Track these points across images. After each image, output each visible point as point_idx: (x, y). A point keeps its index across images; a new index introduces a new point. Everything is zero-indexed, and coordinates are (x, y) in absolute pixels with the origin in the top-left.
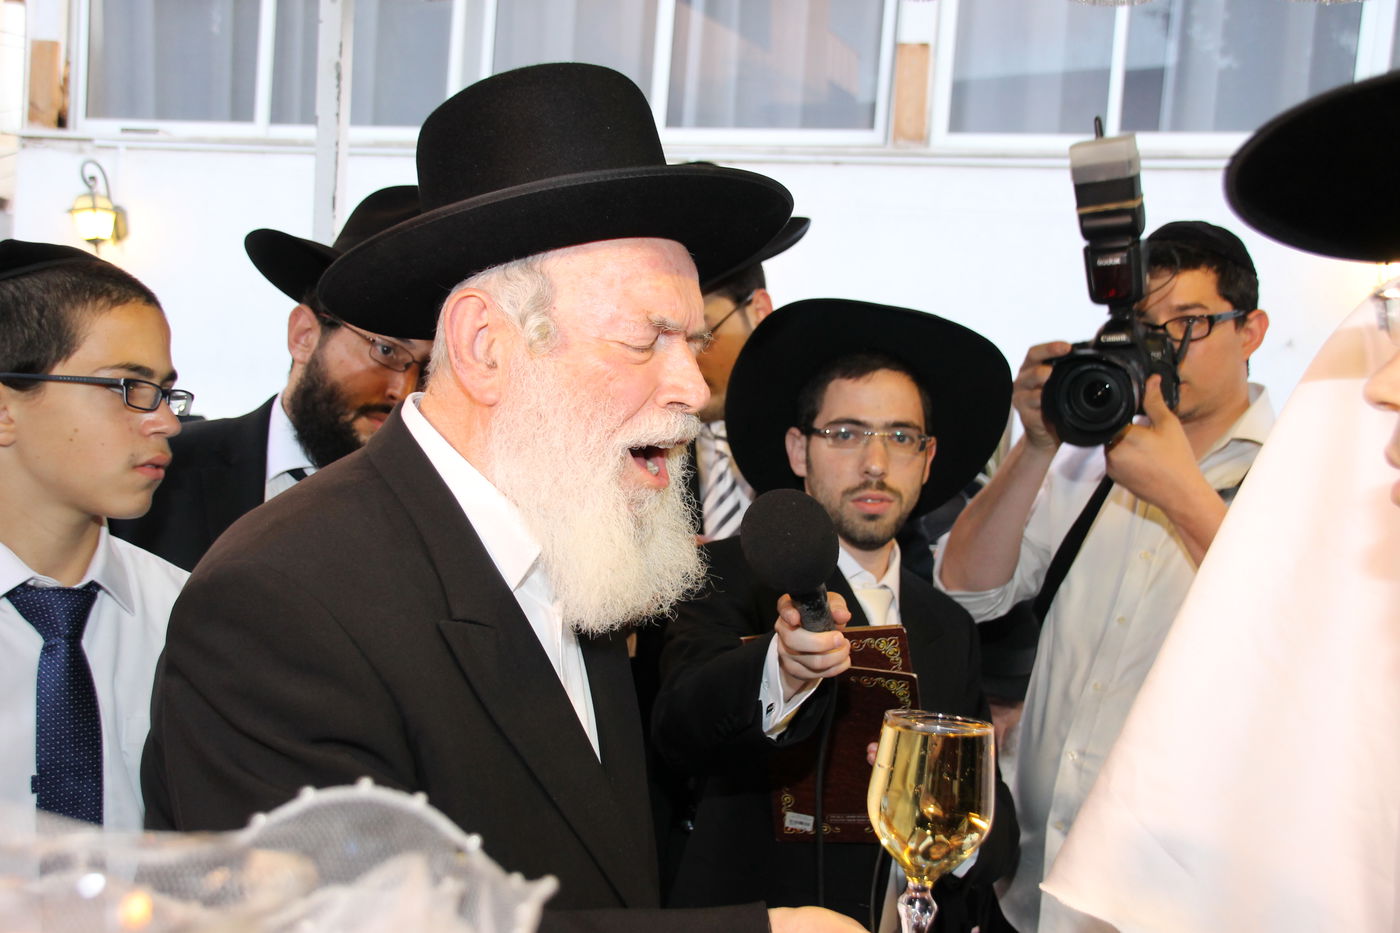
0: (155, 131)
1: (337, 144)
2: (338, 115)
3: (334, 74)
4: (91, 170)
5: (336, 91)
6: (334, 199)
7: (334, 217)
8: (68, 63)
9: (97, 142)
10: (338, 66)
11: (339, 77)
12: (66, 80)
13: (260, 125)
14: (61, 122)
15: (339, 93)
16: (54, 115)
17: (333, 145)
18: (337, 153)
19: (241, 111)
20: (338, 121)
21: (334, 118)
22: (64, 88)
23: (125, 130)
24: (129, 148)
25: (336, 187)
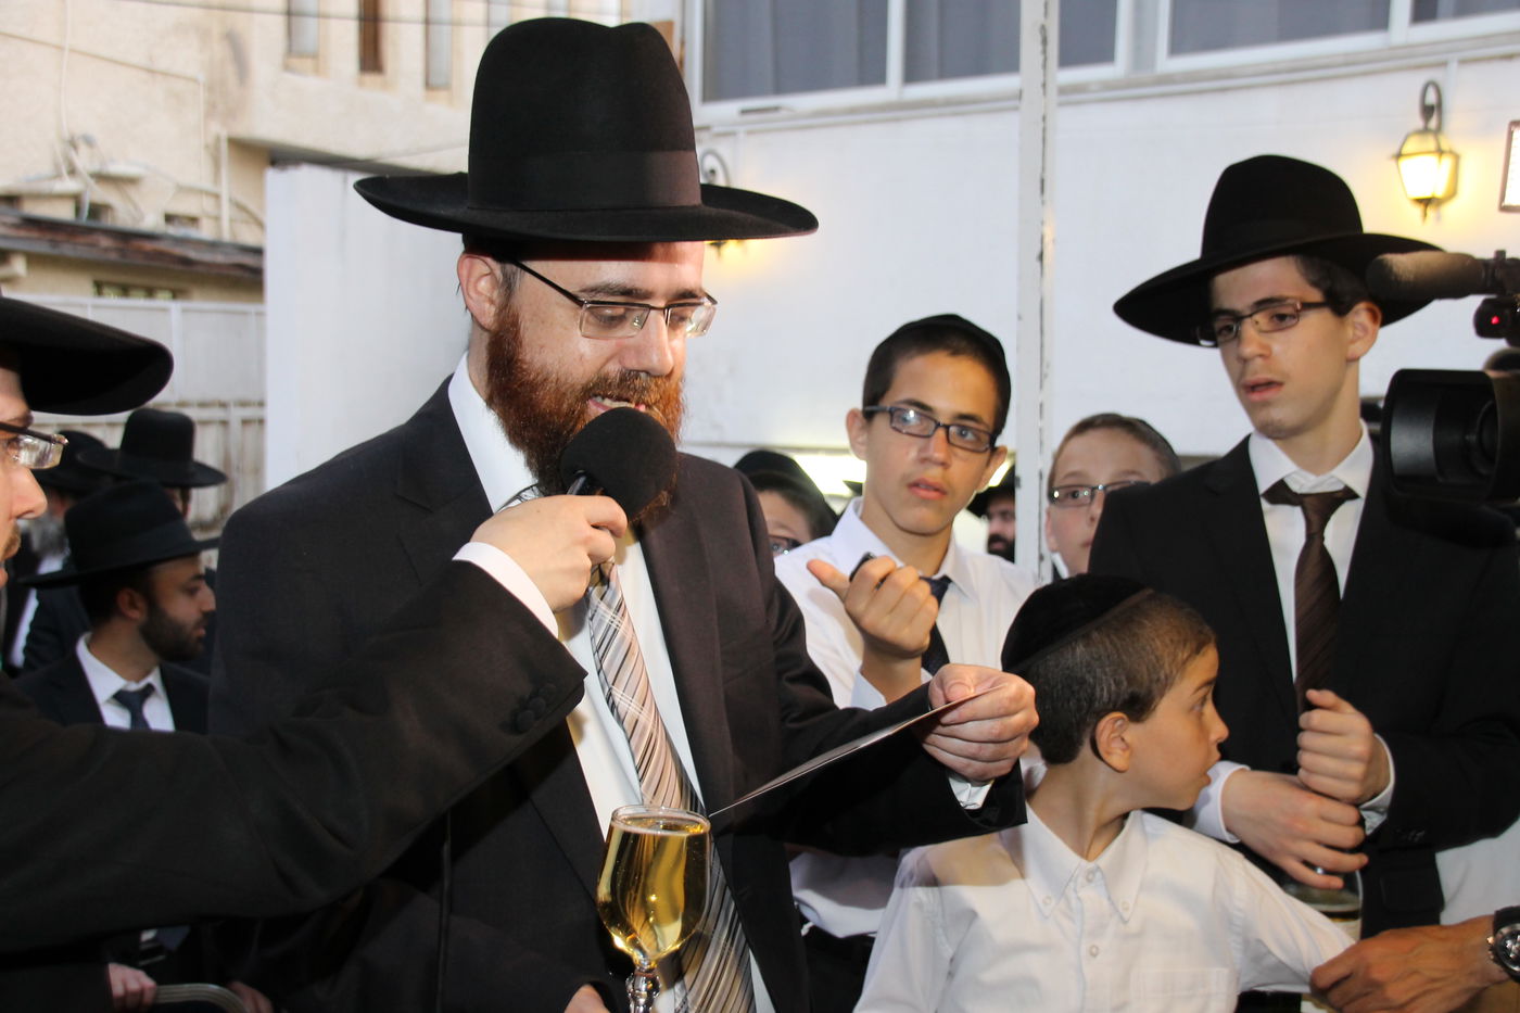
0: (776, 109)
1: (1044, 119)
2: (1044, 85)
3: (1039, 38)
4: (712, 162)
5: (1041, 58)
6: (1042, 181)
7: (1043, 203)
8: (683, 43)
9: (716, 130)
10: (1043, 29)
11: (1045, 41)
13: (894, 88)
15: (1045, 60)
17: (1040, 119)
18: (1044, 130)
19: (872, 73)
20: (1045, 93)
21: (1041, 91)
23: (744, 112)
24: (750, 133)
25: (1043, 169)
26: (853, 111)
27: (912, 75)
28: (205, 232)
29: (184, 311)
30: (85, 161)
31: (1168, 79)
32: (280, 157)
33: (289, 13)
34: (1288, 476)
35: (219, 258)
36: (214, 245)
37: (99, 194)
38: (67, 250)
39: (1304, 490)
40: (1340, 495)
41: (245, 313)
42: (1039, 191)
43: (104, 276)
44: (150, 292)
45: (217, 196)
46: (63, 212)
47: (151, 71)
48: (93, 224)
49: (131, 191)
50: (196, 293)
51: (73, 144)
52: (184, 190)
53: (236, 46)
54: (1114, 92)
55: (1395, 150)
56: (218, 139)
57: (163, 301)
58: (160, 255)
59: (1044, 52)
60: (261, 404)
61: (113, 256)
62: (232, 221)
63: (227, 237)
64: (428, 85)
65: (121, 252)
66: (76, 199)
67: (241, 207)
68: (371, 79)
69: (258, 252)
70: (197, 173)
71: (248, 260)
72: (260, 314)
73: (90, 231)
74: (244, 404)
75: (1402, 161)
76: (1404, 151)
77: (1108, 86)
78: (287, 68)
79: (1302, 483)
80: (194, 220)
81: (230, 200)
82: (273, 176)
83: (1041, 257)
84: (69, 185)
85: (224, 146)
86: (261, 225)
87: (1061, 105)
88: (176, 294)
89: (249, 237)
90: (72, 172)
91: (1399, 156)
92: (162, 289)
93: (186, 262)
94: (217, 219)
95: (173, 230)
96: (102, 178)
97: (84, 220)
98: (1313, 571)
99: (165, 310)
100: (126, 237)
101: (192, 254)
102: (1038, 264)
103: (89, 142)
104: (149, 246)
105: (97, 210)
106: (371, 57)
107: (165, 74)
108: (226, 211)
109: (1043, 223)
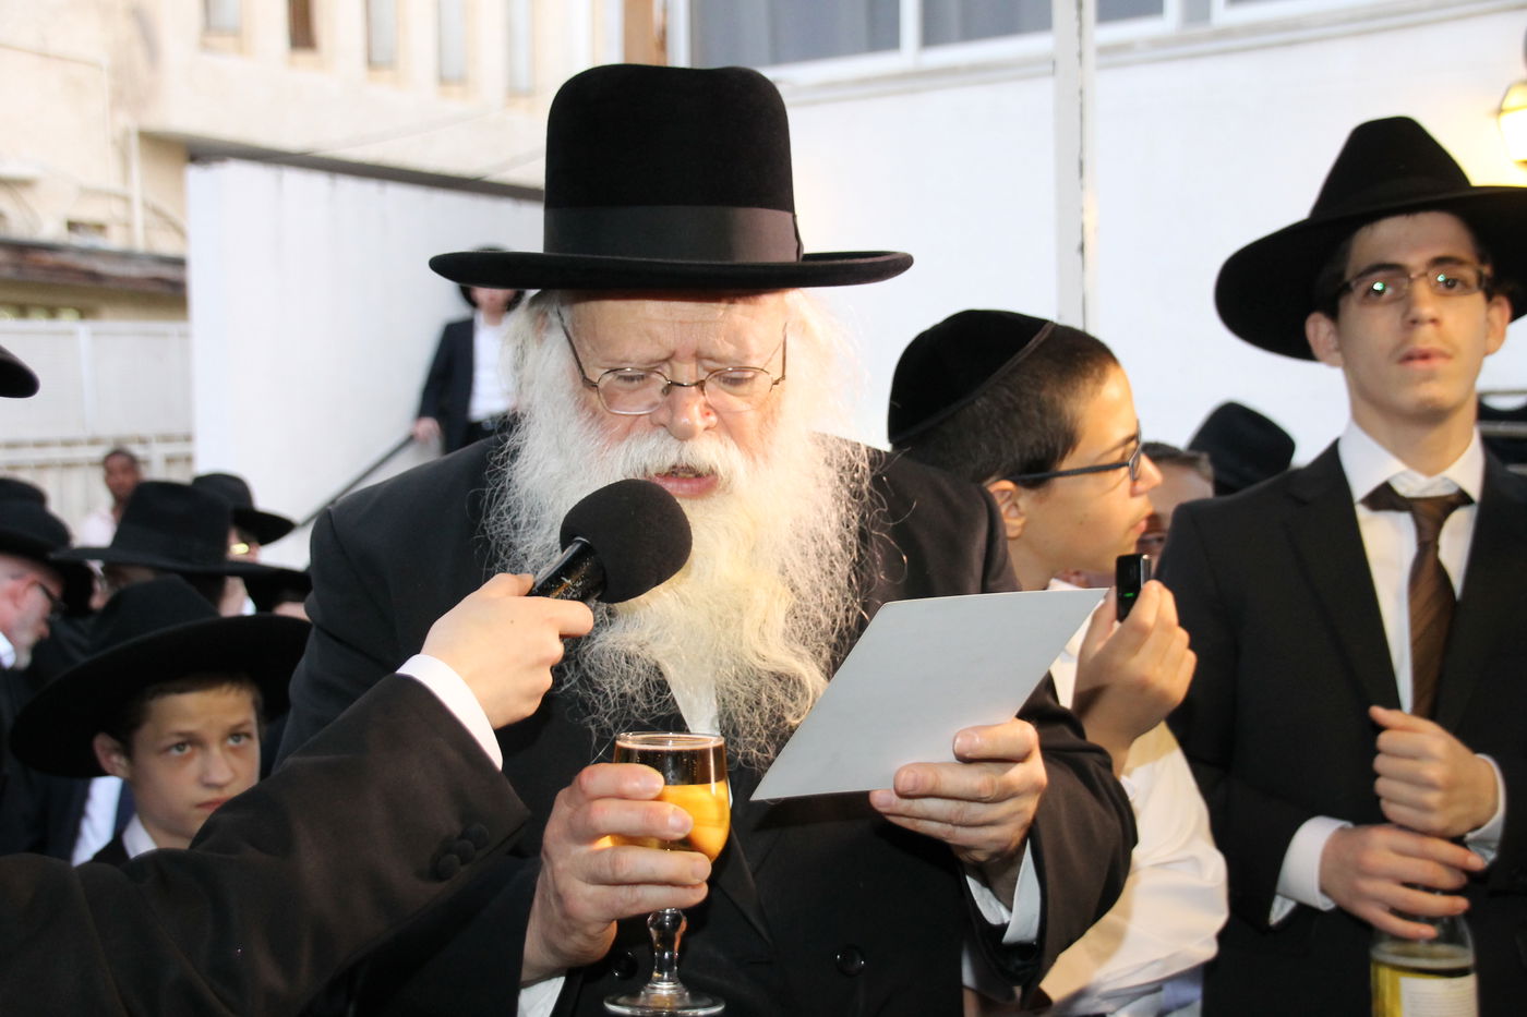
1: (1081, 92)
2: (1080, 49)
5: (1077, 23)
6: (1081, 164)
7: (1082, 187)
12: (664, 33)
13: (909, 53)
15: (1080, 26)
17: (1077, 94)
18: (1081, 105)
19: (883, 36)
20: (1081, 60)
21: (1078, 61)
25: (1082, 149)
26: (864, 81)
27: (931, 36)
28: (115, 241)
29: (94, 334)
31: (1226, 33)
32: (200, 153)
34: (1395, 477)
35: (133, 271)
36: (126, 256)
39: (1413, 494)
40: (1453, 499)
41: (164, 335)
42: (1078, 175)
44: (52, 312)
45: (126, 199)
47: (44, 55)
49: (26, 195)
50: (107, 311)
52: (88, 193)
53: (144, 24)
54: (1163, 52)
55: (1495, 104)
56: (126, 134)
57: (68, 322)
58: (63, 269)
59: (1080, 18)
60: (188, 438)
61: (8, 272)
62: (146, 228)
63: (140, 244)
64: (371, 63)
65: (18, 266)
67: (157, 212)
68: (303, 58)
69: (179, 263)
70: (104, 173)
71: (168, 272)
72: (185, 336)
74: (167, 439)
75: (1504, 117)
76: (1506, 105)
77: (1157, 43)
78: (205, 47)
79: (1412, 484)
80: (100, 228)
81: (145, 205)
82: (196, 175)
83: (1082, 248)
85: (134, 142)
86: (180, 231)
87: (1100, 67)
88: (84, 313)
89: (167, 245)
91: (1500, 111)
92: (68, 307)
93: (94, 276)
94: (128, 225)
95: (78, 240)
98: (1427, 588)
99: (70, 333)
100: (22, 249)
101: (101, 266)
102: (1079, 257)
104: (49, 259)
106: (302, 33)
107: (61, 58)
108: (139, 216)
109: (1082, 210)
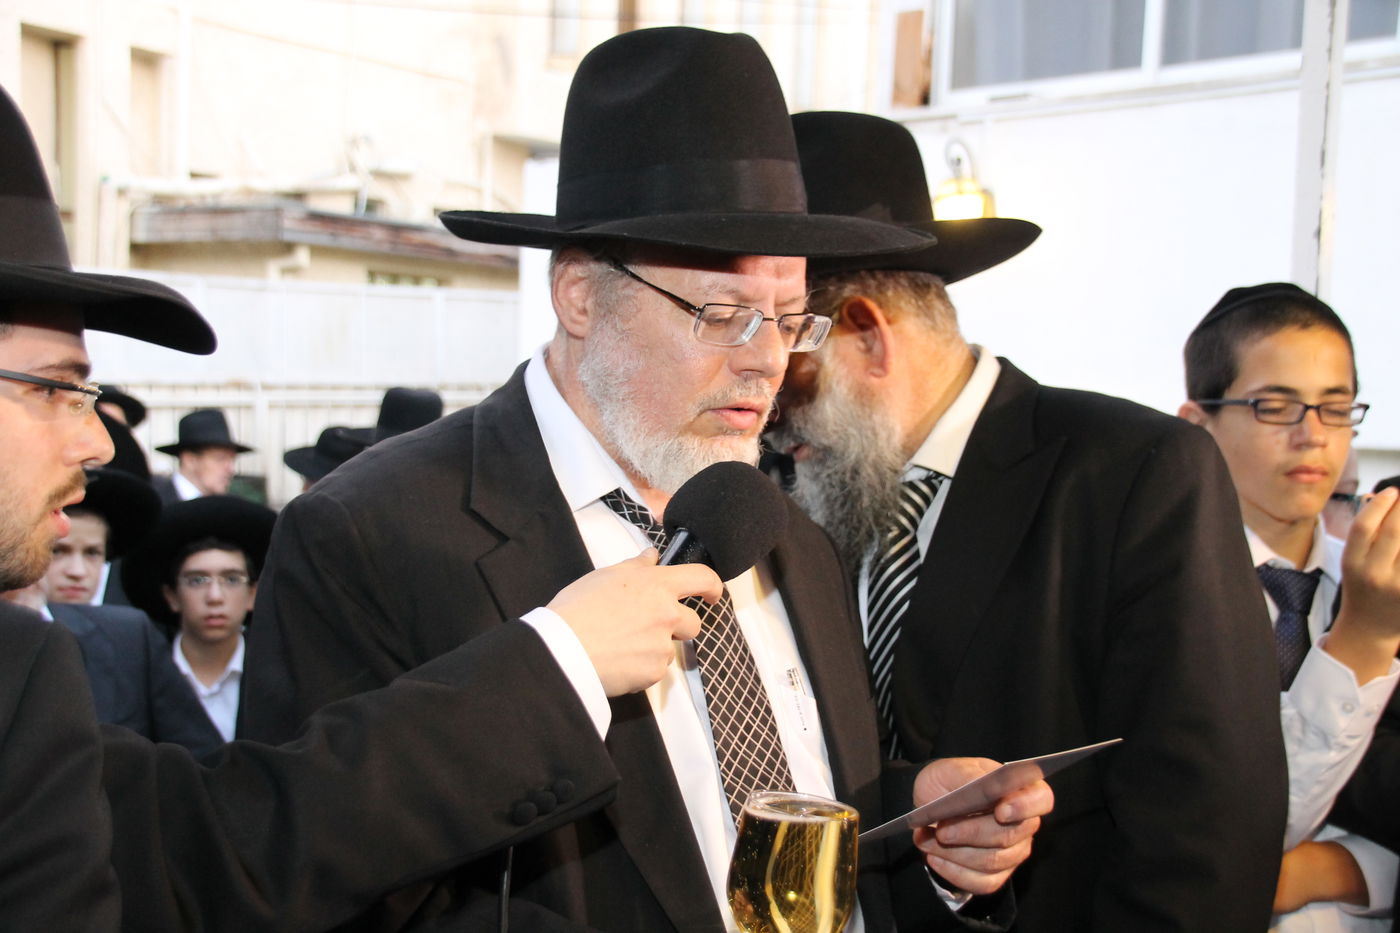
0: (1025, 96)
1: (1328, 86)
4: (957, 151)
5: (1329, 20)
6: (1323, 154)
7: (1323, 176)
8: (932, 33)
9: (962, 118)
12: (930, 52)
13: (1149, 71)
14: (925, 100)
15: (1332, 23)
16: (916, 93)
17: (1323, 87)
18: (1327, 97)
19: (1125, 55)
20: (1330, 58)
21: (1326, 55)
22: (928, 61)
23: (994, 100)
24: (998, 121)
25: (1325, 139)
26: (1107, 96)
27: (1172, 54)
29: (447, 298)
30: (365, 160)
32: (538, 150)
33: (554, 15)
37: (374, 190)
38: (346, 241)
41: (502, 300)
42: (1319, 164)
43: (378, 266)
44: (417, 280)
45: (481, 192)
46: (343, 207)
47: (426, 74)
48: (367, 218)
49: (404, 186)
50: (458, 281)
51: (354, 143)
52: (451, 186)
53: (503, 49)
56: (483, 138)
57: (428, 289)
58: (427, 246)
59: (1332, 14)
61: (386, 248)
65: (393, 243)
66: (355, 194)
67: (502, 201)
70: (464, 170)
72: (516, 301)
73: (364, 224)
78: (549, 69)
81: (494, 195)
82: (532, 169)
83: (1318, 233)
84: (349, 182)
85: (489, 145)
88: (440, 282)
90: (353, 169)
92: (428, 277)
93: (451, 252)
96: (379, 175)
97: (362, 213)
99: (429, 297)
100: (397, 229)
101: (456, 246)
102: (1315, 241)
103: (368, 140)
104: (417, 237)
105: (372, 205)
107: (439, 77)
109: (1321, 197)
